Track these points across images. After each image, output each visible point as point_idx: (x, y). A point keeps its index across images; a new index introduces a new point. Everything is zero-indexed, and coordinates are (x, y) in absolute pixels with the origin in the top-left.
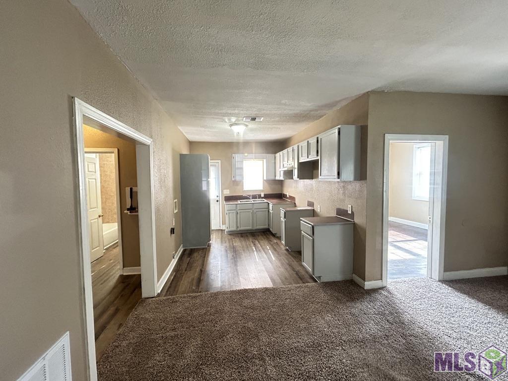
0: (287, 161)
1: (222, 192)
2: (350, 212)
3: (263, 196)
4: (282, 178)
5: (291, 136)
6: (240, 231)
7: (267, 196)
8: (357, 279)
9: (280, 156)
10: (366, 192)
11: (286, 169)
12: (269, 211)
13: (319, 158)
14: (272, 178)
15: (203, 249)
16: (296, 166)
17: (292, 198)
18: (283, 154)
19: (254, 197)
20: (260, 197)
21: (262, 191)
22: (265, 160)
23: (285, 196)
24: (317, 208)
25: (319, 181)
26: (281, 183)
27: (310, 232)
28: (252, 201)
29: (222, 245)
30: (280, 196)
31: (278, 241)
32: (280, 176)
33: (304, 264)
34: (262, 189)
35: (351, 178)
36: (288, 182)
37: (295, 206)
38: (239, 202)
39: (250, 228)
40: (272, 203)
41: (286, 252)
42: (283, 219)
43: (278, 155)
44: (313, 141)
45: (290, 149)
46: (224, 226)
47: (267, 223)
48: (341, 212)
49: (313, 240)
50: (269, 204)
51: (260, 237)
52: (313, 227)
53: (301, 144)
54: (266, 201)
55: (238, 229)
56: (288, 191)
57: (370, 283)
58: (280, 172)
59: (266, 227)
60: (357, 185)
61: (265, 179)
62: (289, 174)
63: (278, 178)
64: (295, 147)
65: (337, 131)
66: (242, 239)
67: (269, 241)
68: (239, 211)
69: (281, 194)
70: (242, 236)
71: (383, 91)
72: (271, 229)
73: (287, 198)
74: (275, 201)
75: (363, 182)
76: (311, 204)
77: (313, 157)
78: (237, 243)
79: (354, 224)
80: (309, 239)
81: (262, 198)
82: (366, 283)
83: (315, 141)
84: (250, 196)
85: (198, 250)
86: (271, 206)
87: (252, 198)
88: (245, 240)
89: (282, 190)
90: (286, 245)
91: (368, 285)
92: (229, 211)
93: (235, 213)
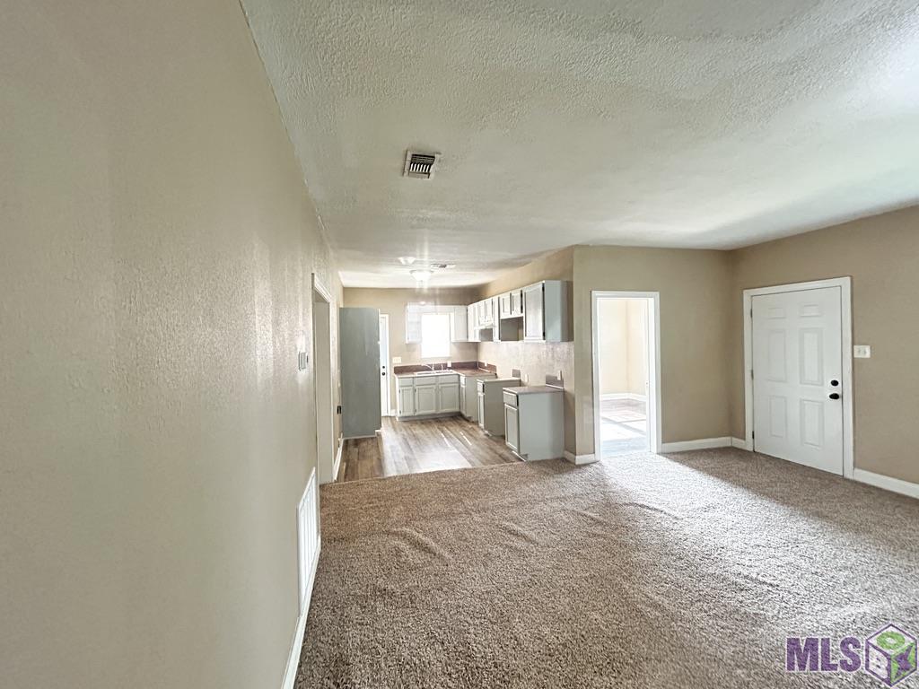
0: (483, 315)
1: (391, 359)
2: (559, 379)
3: (449, 365)
4: (477, 340)
6: (419, 416)
7: (456, 366)
8: (569, 455)
9: (474, 309)
10: (573, 356)
11: (483, 327)
12: (459, 386)
13: (523, 315)
14: (463, 339)
15: (372, 438)
16: (497, 324)
17: (492, 368)
18: (479, 307)
19: (438, 367)
20: (445, 367)
21: (449, 358)
22: (452, 314)
23: (481, 365)
24: (524, 379)
25: (527, 343)
26: (476, 346)
27: (514, 403)
28: (434, 373)
29: (397, 433)
30: (475, 366)
31: (475, 427)
32: (475, 336)
33: (508, 444)
34: (448, 355)
35: (559, 338)
36: (486, 345)
37: (497, 377)
38: (416, 374)
40: (463, 376)
41: (485, 437)
42: (481, 394)
43: (471, 307)
44: (516, 294)
45: (488, 301)
46: (394, 411)
47: (457, 405)
48: (550, 380)
49: (518, 411)
50: (459, 376)
51: (450, 423)
52: (517, 396)
53: (502, 296)
54: (455, 372)
55: (417, 414)
56: (486, 357)
57: (581, 457)
58: (475, 331)
59: (457, 409)
60: (565, 346)
61: (453, 340)
62: (487, 334)
63: (471, 339)
64: (495, 299)
65: (541, 286)
66: (423, 426)
67: (462, 426)
68: (417, 388)
69: (476, 363)
70: (423, 423)
71: (588, 246)
72: (464, 412)
73: (484, 367)
74: (469, 372)
75: (571, 343)
76: (516, 373)
77: (517, 314)
78: (418, 431)
79: (564, 392)
80: (513, 411)
81: (450, 368)
82: (577, 457)
83: (519, 294)
84: (431, 366)
85: (365, 440)
86: (463, 379)
87: (435, 369)
88: (427, 427)
89: (477, 356)
90: (486, 428)
91: (579, 459)
92: (402, 386)
93: (411, 391)
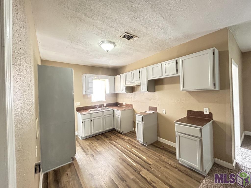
0: (132, 80)
2: (207, 113)
3: (105, 105)
4: (124, 92)
5: (126, 65)
7: (108, 105)
12: (114, 116)
13: (180, 75)
14: (114, 93)
16: (145, 83)
17: (129, 105)
18: (126, 75)
19: (100, 106)
21: (105, 102)
22: (107, 80)
24: (160, 111)
26: (117, 95)
39: (101, 131)
40: (115, 110)
42: (140, 122)
47: (112, 125)
49: (201, 140)
50: (113, 110)
52: (201, 130)
54: (110, 108)
55: (92, 134)
59: (112, 127)
63: (118, 92)
66: (99, 141)
69: (116, 103)
73: (123, 105)
76: (153, 109)
78: (96, 144)
79: (213, 121)
81: (106, 107)
84: (97, 106)
86: (118, 112)
87: (99, 108)
89: (117, 100)
92: (84, 119)
93: (89, 122)
